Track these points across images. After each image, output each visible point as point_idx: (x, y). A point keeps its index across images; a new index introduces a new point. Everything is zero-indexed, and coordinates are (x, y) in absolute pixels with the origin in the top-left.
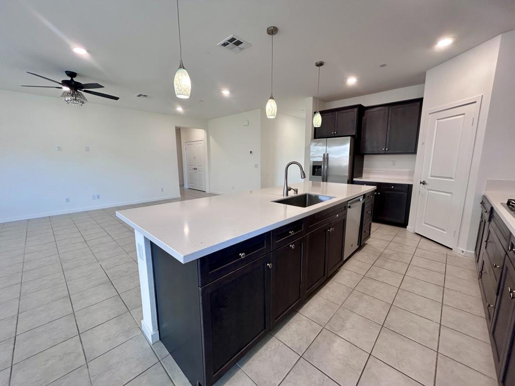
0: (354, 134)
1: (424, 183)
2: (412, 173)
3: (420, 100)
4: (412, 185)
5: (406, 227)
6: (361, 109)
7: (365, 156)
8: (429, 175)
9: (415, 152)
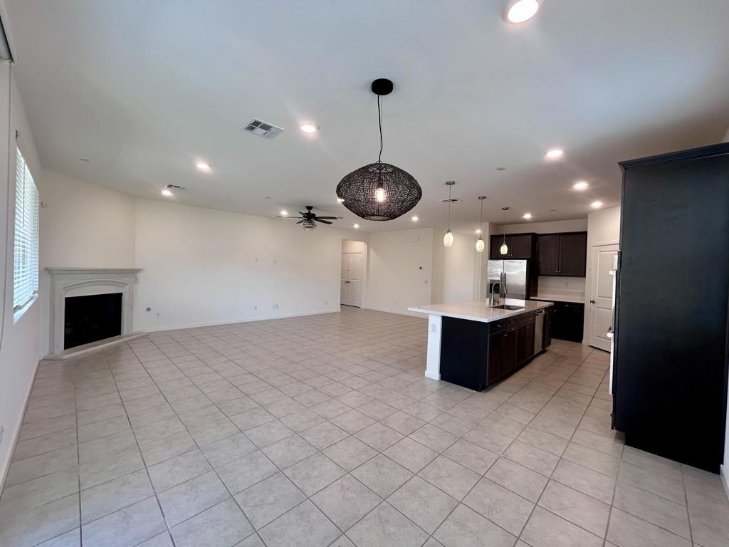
0: (529, 257)
4: (583, 304)
5: (581, 342)
6: (535, 237)
7: (540, 278)
8: (597, 295)
9: (585, 276)
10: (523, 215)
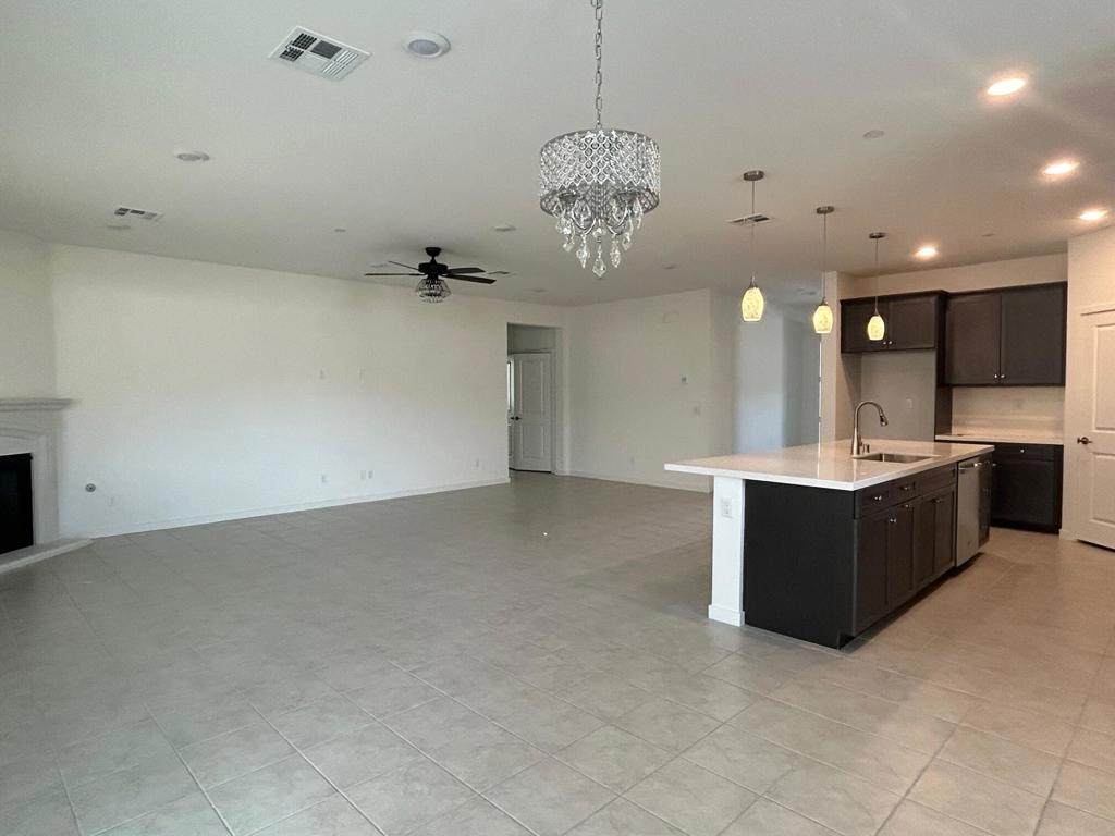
0: (933, 345)
1: (1085, 441)
2: (1059, 426)
3: (1064, 285)
4: (1062, 446)
5: (1058, 533)
6: (944, 298)
7: (955, 390)
8: (1094, 426)
9: (1062, 384)
10: (915, 251)
